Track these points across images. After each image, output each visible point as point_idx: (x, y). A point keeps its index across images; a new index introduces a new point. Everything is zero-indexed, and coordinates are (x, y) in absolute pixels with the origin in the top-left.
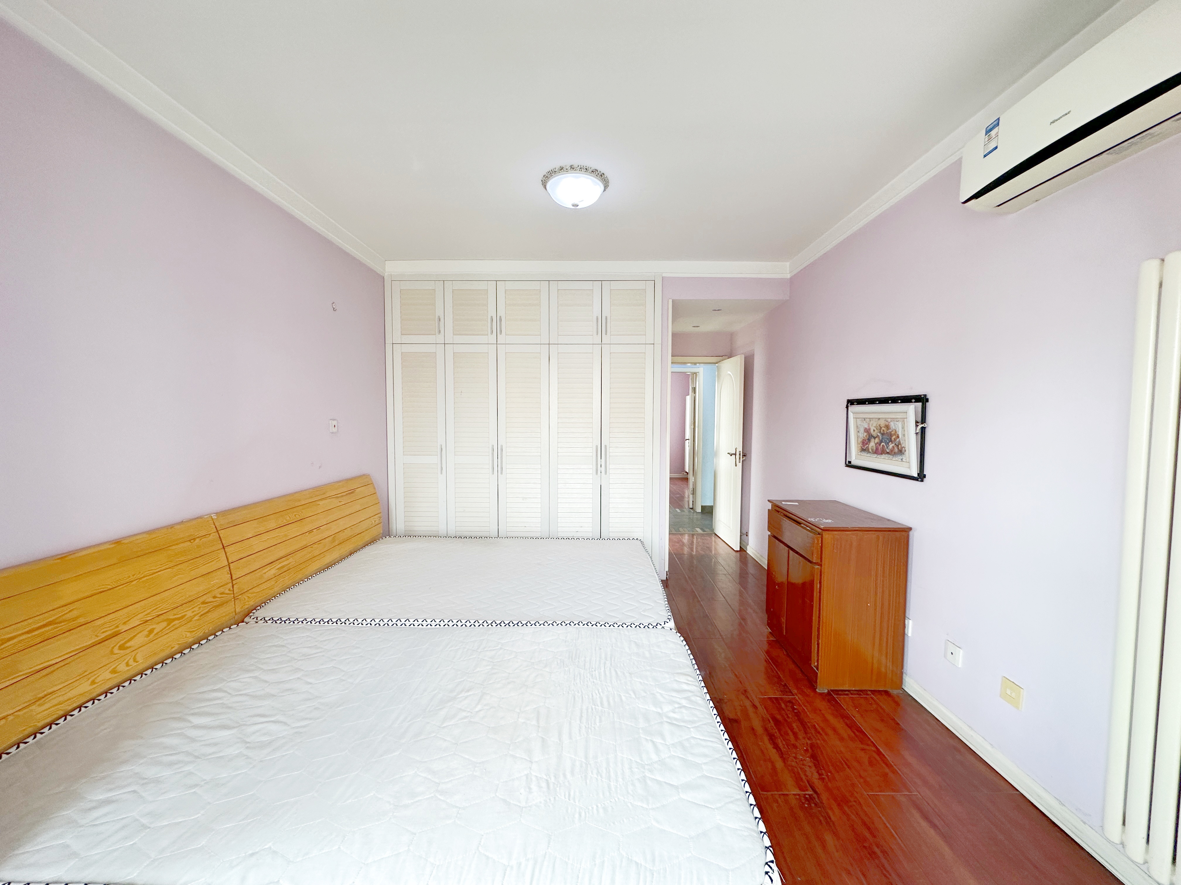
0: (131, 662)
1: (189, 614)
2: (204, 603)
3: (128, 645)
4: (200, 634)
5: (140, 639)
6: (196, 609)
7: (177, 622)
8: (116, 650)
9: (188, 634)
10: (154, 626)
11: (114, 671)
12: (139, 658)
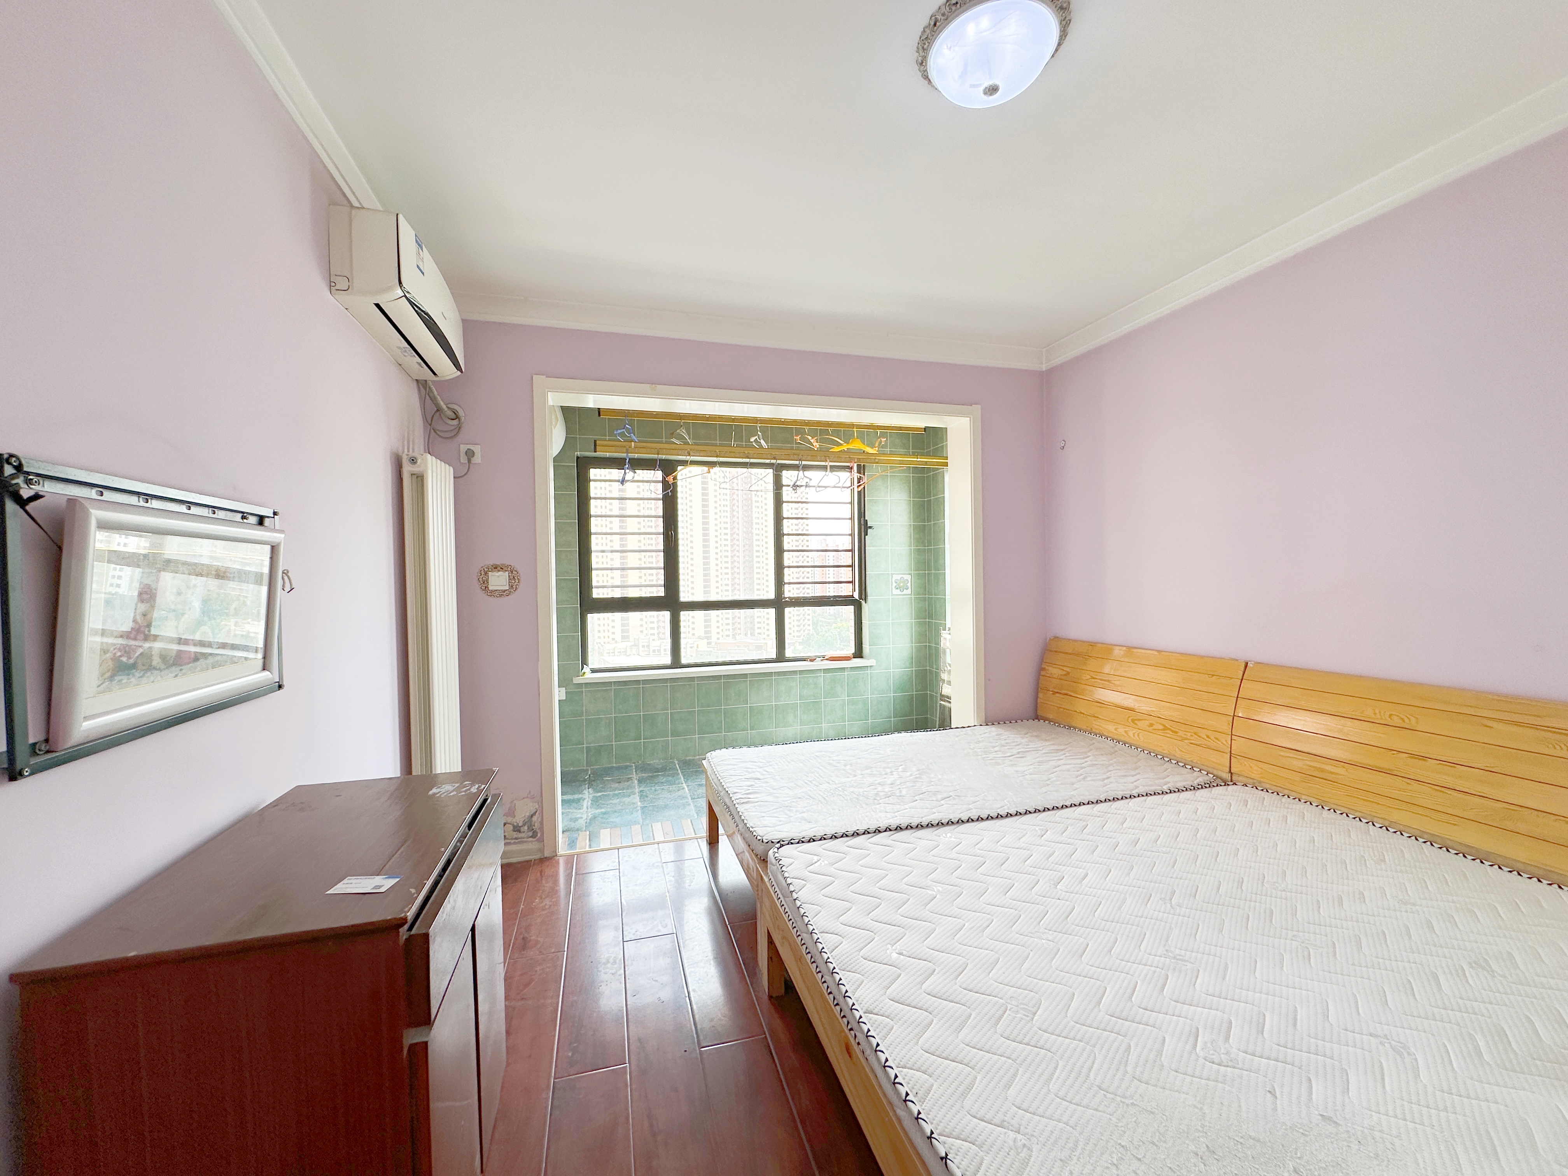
0: (1136, 735)
1: (1181, 733)
3: (1136, 722)
6: (1189, 734)
7: (1170, 732)
8: (1130, 720)
11: (1126, 732)
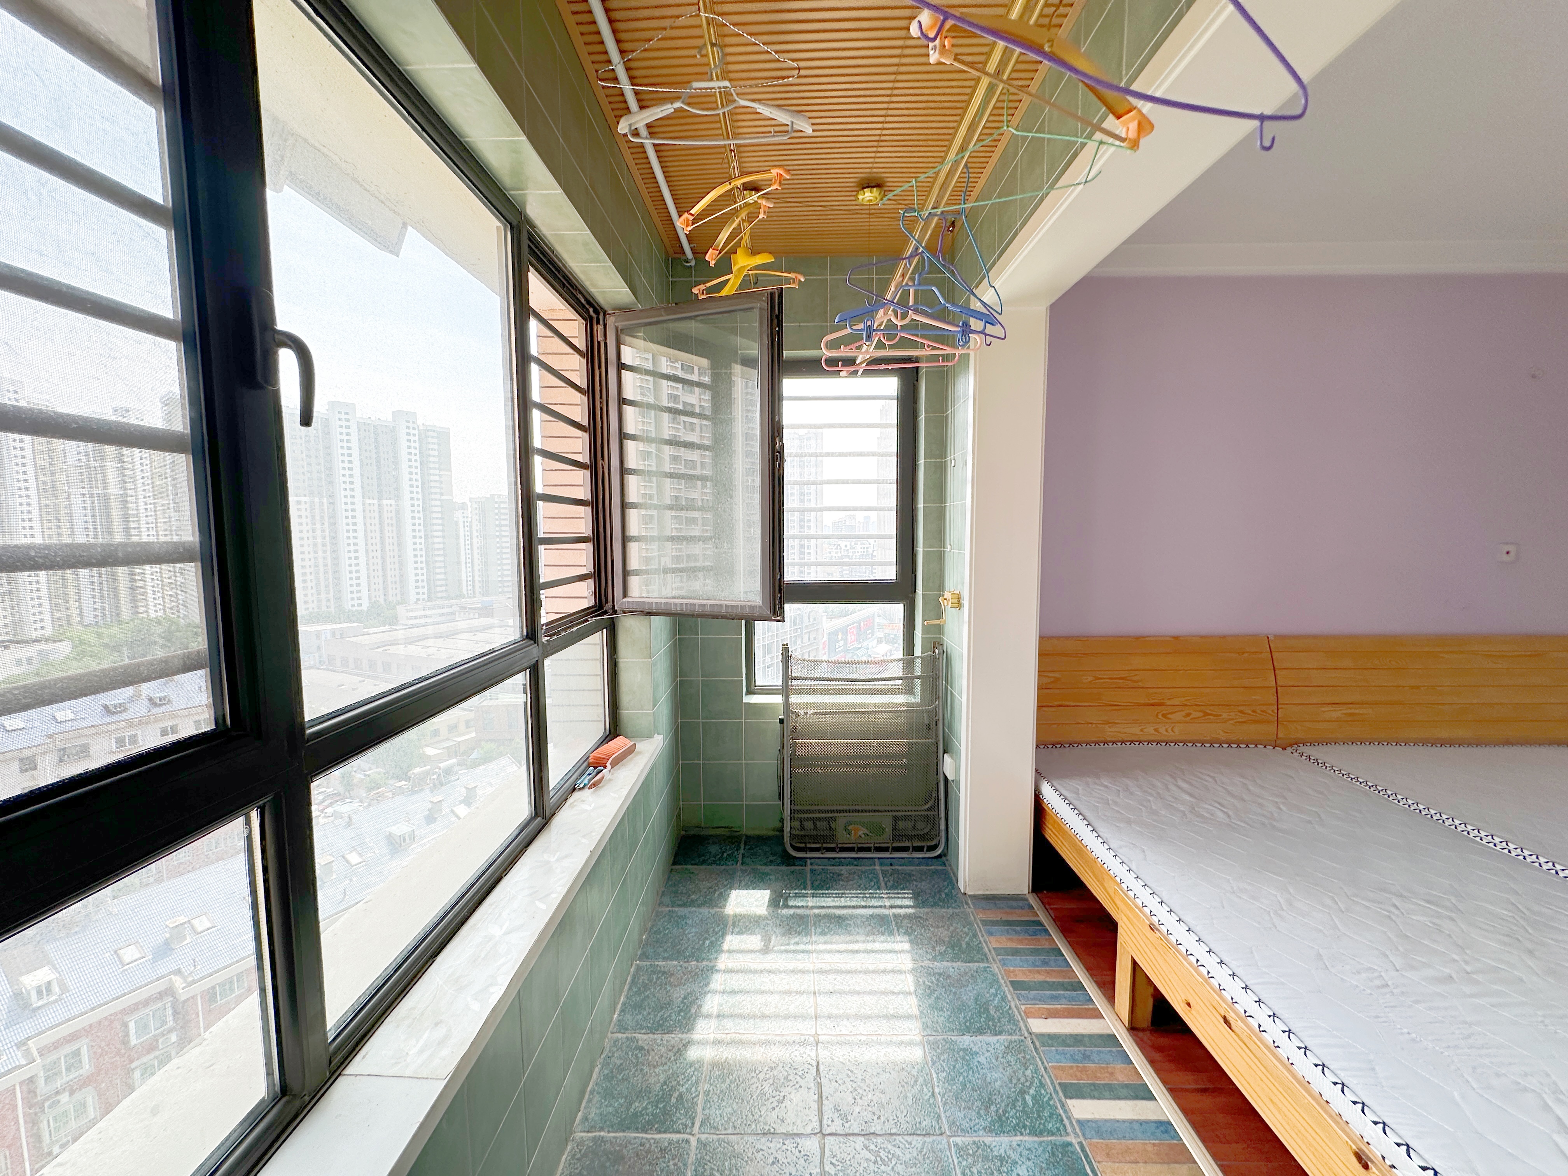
0: (1169, 730)
1: (1225, 716)
2: (1241, 712)
3: (1169, 716)
4: (1233, 737)
5: (1178, 716)
6: (1233, 714)
7: (1212, 717)
8: (1160, 716)
9: (1222, 733)
10: (1191, 711)
11: (1156, 730)
12: (1176, 730)
